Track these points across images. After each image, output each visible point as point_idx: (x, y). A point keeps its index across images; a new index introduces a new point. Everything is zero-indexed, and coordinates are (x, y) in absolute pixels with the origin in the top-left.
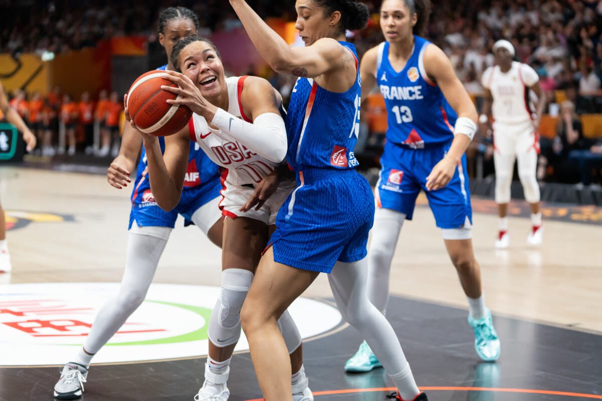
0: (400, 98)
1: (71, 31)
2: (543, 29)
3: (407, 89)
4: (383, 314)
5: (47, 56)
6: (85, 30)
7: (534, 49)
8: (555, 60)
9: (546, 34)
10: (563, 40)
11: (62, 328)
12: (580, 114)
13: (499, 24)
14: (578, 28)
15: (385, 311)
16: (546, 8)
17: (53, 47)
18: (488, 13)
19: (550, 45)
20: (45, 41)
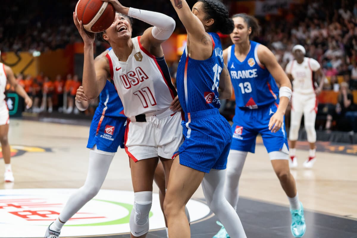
0: (244, 77)
1: (50, 39)
2: (330, 40)
3: (248, 72)
4: (234, 209)
5: (36, 54)
6: (59, 38)
7: (324, 51)
8: (337, 58)
9: (331, 42)
10: (342, 46)
11: (44, 216)
12: (352, 90)
13: (304, 36)
14: (351, 39)
15: (236, 207)
16: (331, 27)
17: (40, 48)
18: (297, 30)
19: (334, 49)
20: (35, 45)
